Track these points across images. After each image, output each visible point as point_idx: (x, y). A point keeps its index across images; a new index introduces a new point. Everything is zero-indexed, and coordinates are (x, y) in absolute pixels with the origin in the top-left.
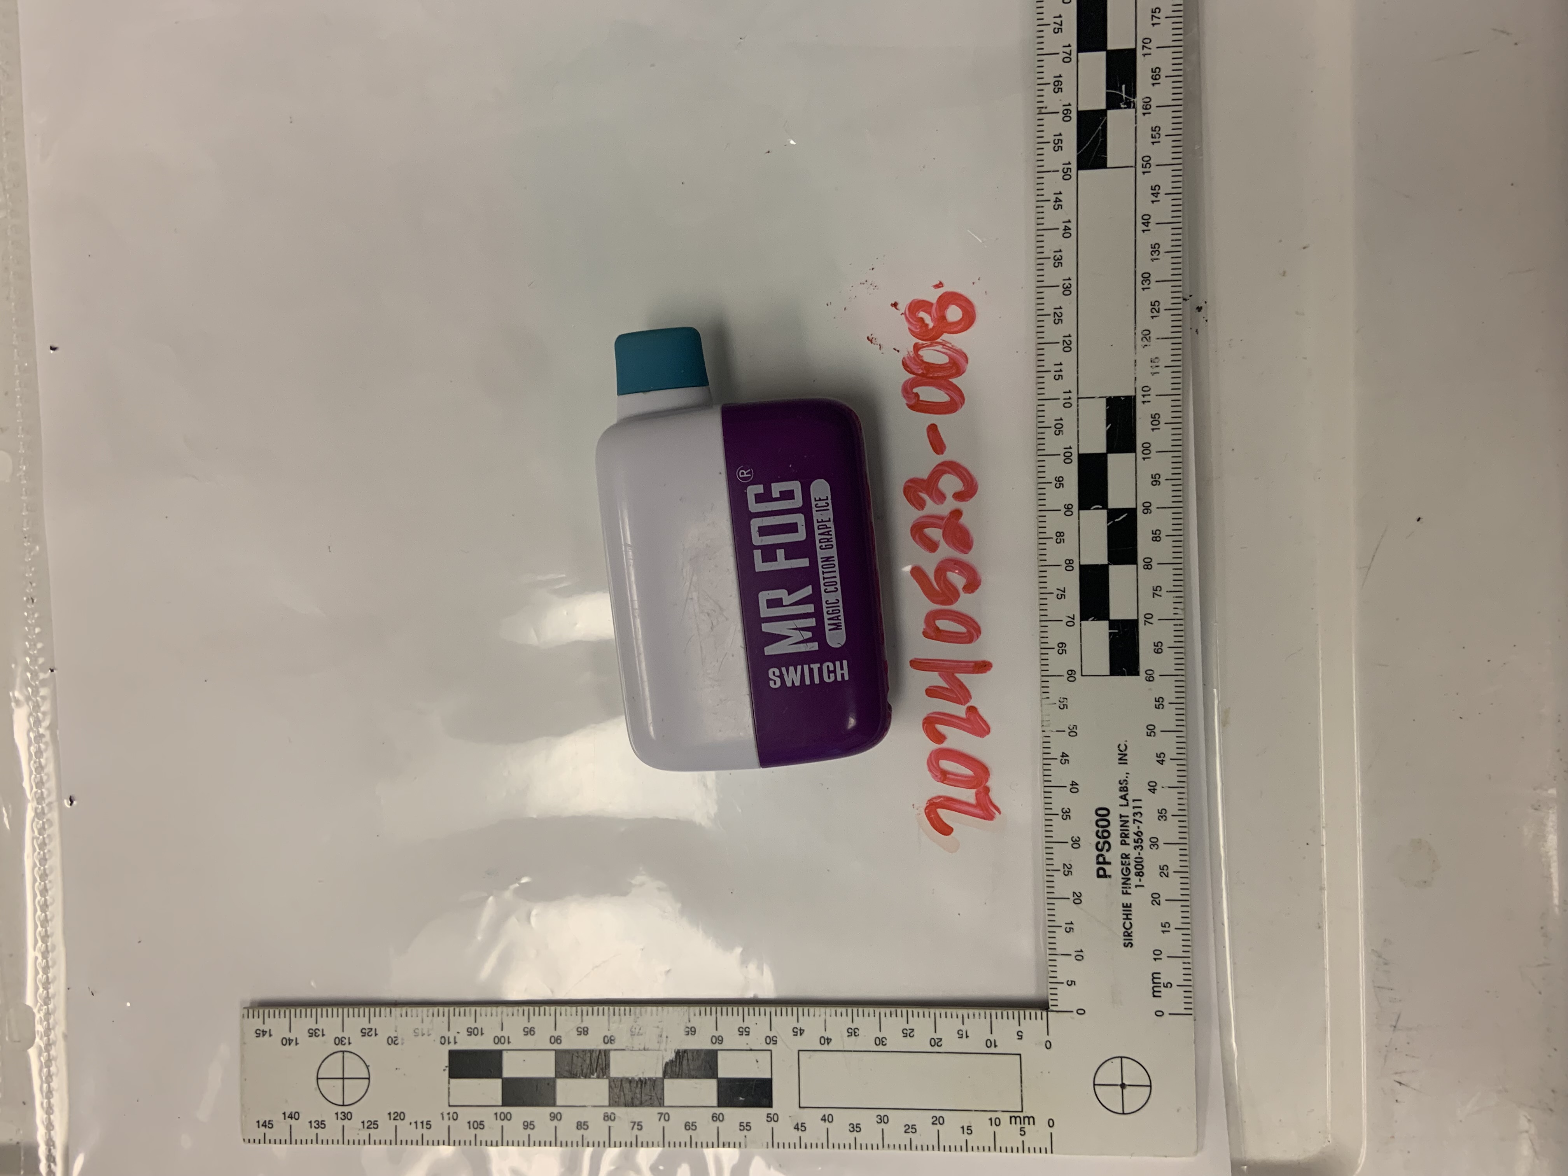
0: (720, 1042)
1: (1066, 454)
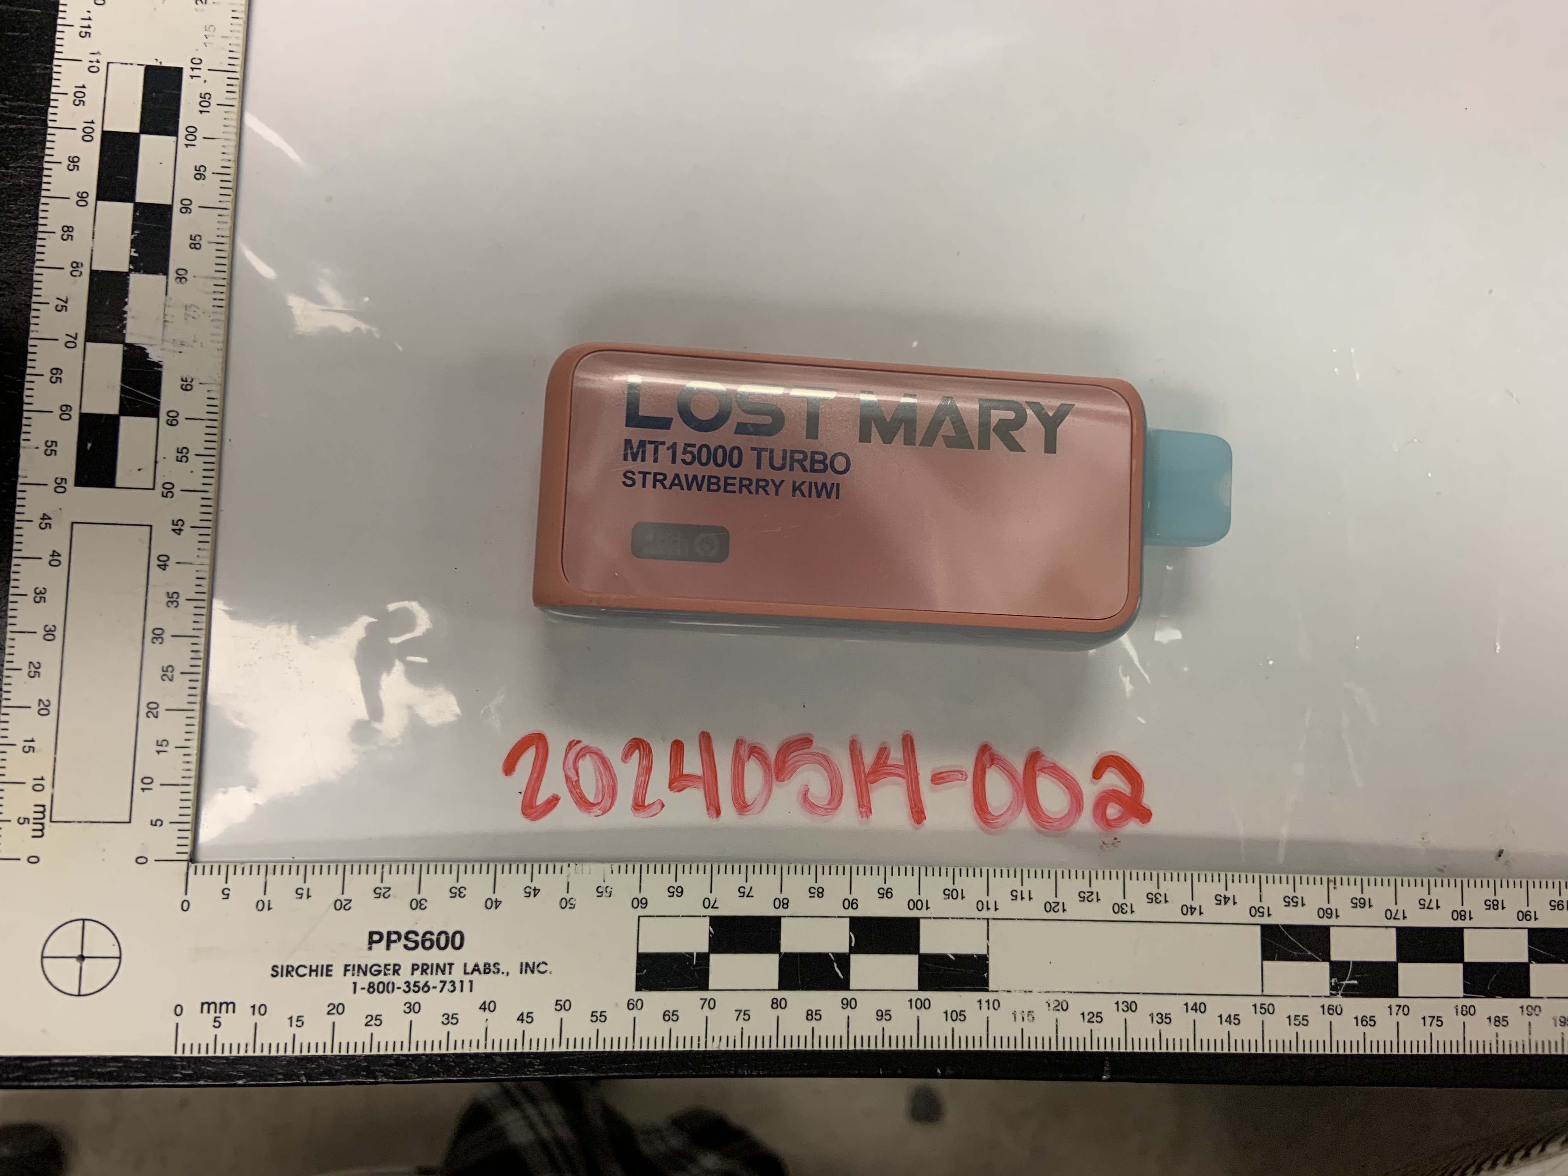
0: (169, 422)
1: (919, 903)
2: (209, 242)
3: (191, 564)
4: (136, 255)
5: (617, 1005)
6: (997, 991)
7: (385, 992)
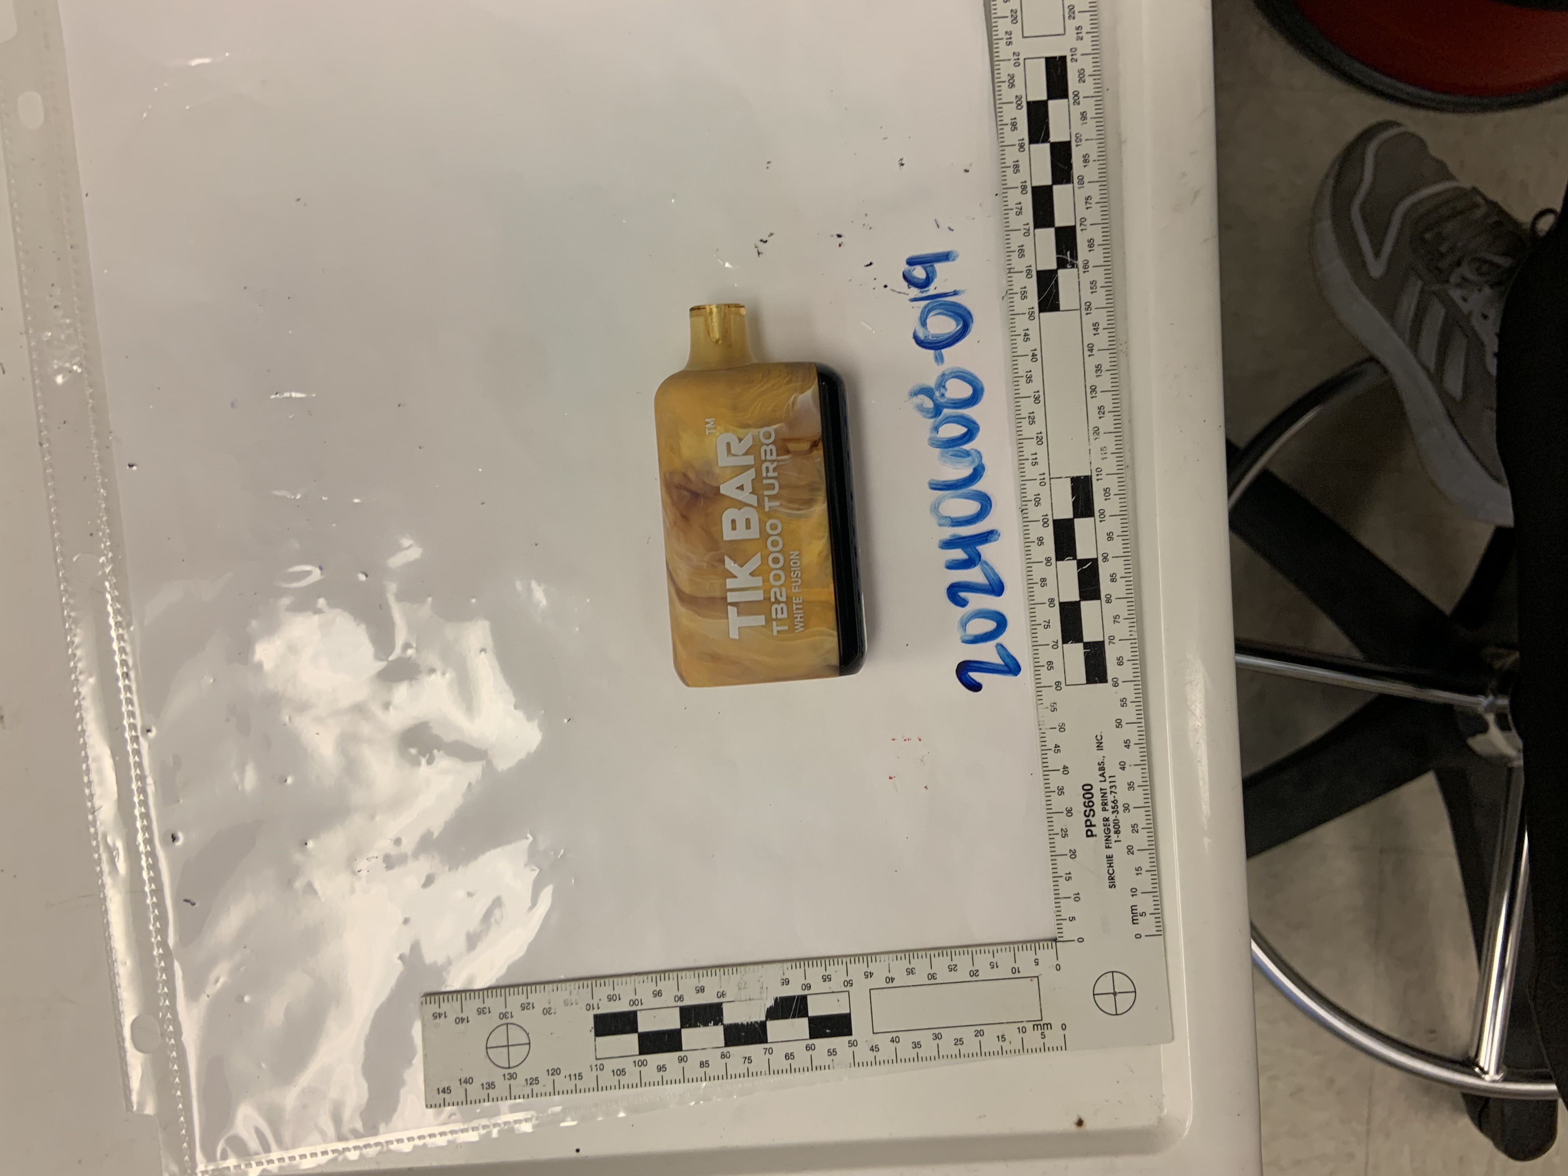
0: (809, 988)
1: (1044, 520)
2: (699, 981)
3: (889, 964)
4: (712, 1022)
5: (1116, 693)
6: (1091, 470)
7: (1119, 824)
